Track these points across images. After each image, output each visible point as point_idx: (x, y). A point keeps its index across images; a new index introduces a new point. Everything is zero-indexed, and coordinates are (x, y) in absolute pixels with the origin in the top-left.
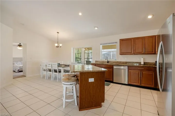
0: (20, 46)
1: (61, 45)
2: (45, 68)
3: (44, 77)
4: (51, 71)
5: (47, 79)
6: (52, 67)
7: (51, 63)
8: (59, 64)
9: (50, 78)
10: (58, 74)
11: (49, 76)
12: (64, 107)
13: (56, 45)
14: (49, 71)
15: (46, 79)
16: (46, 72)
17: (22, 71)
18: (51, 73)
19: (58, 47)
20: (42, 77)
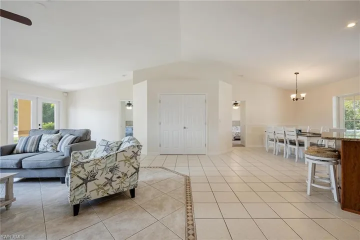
0: (236, 105)
1: (303, 95)
2: (272, 136)
3: (271, 151)
4: (283, 142)
5: (277, 154)
6: (285, 136)
7: (284, 128)
8: (300, 131)
9: (281, 153)
10: (298, 149)
11: (280, 151)
12: (309, 193)
13: (294, 96)
14: (280, 142)
15: (275, 154)
16: (274, 142)
17: (239, 139)
18: (284, 145)
19: (297, 99)
20: (267, 150)
